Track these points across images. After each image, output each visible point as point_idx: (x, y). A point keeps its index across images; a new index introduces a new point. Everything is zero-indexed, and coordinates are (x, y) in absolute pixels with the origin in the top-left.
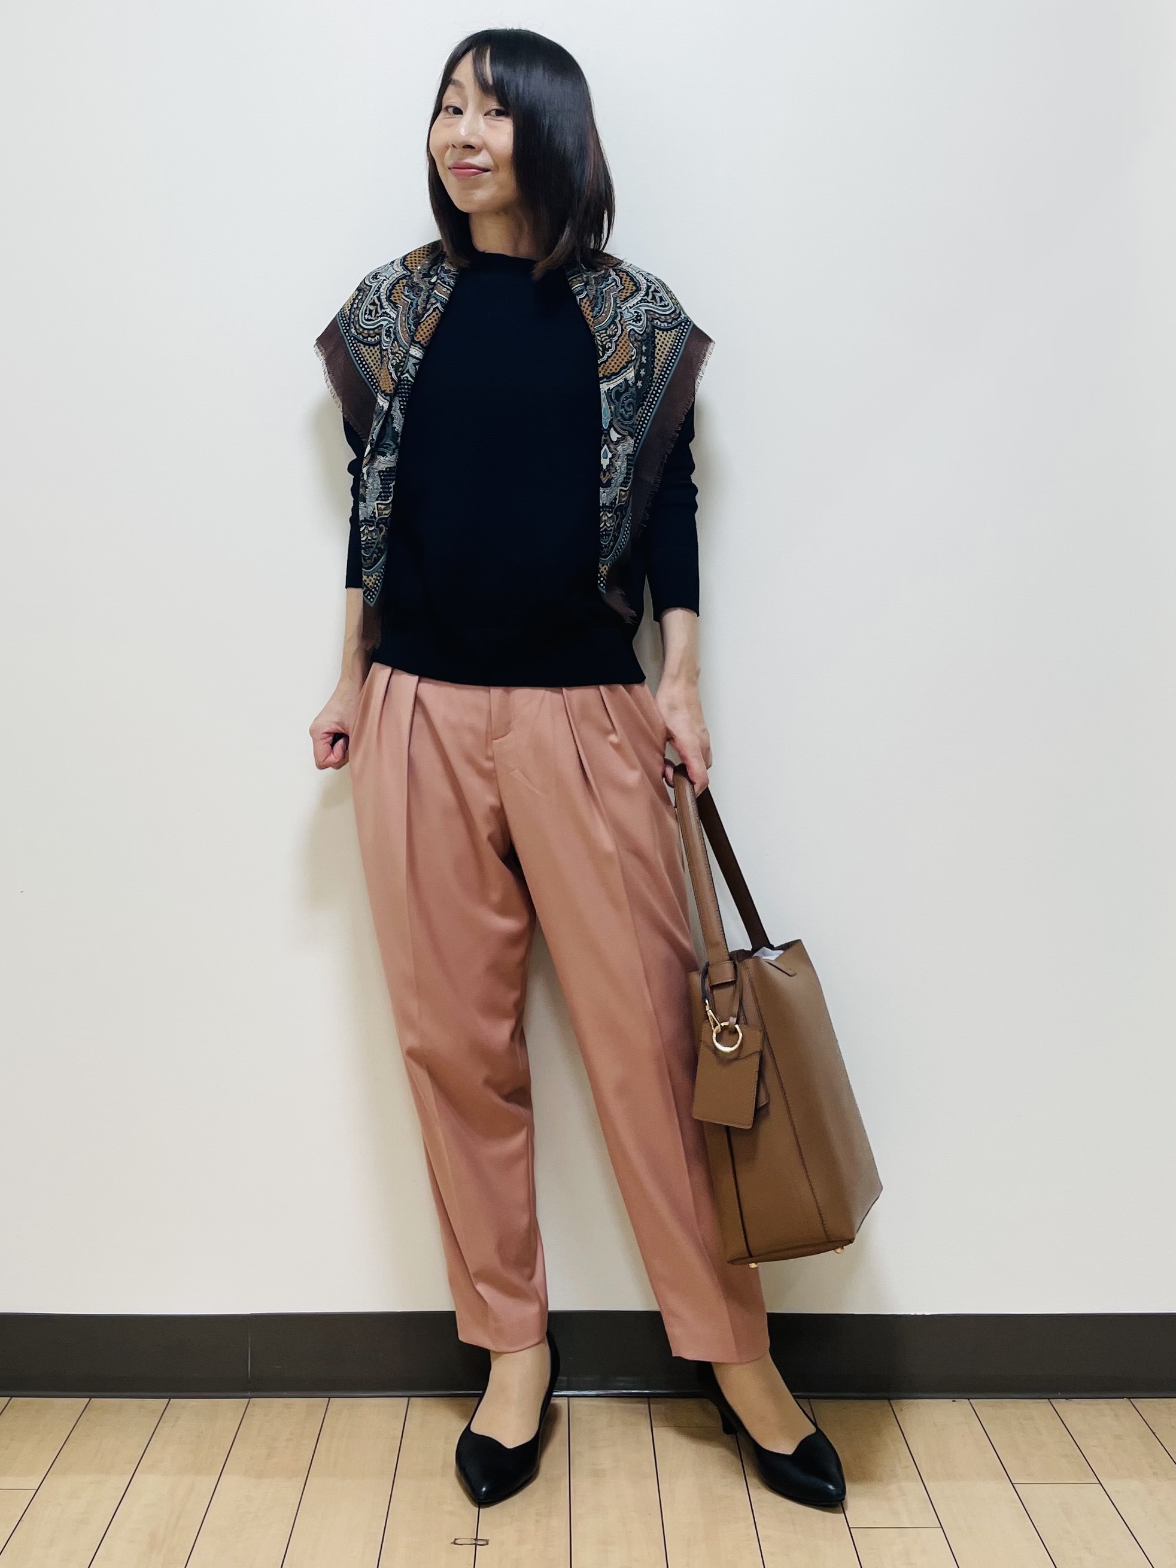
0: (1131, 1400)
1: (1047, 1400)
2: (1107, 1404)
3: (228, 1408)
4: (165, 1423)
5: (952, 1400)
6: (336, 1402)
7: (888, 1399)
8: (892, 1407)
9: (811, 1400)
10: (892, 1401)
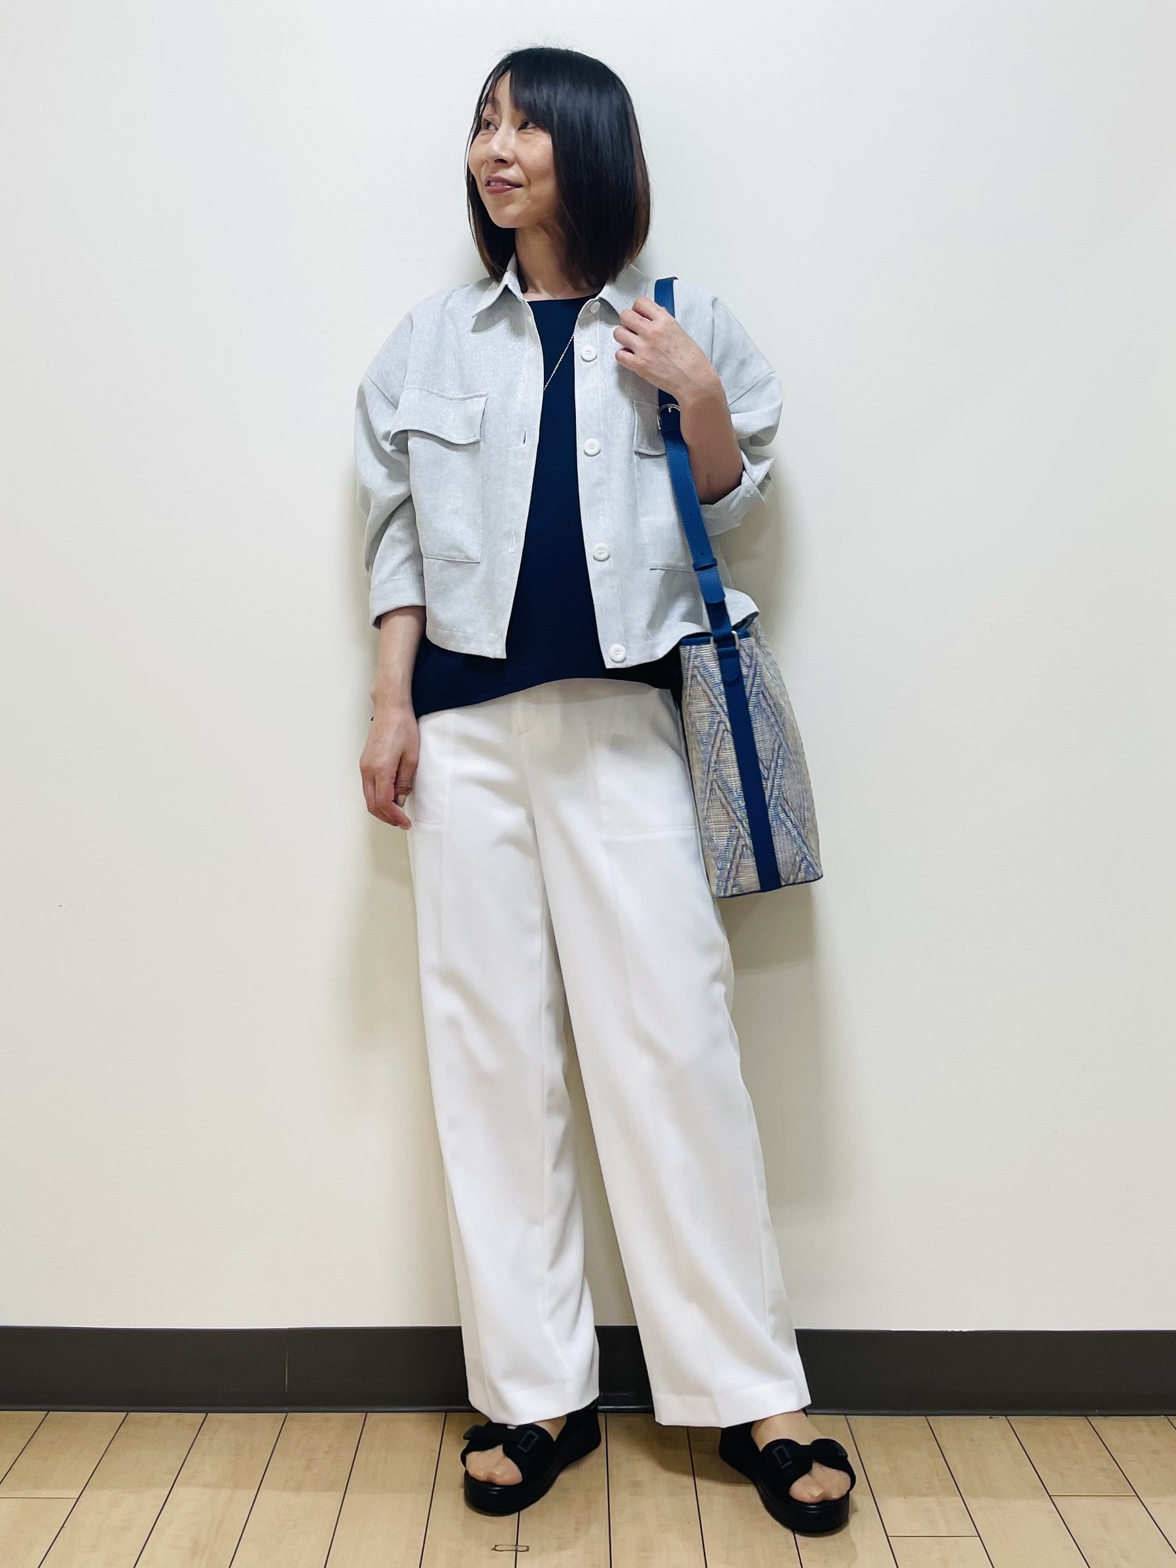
0: (1169, 1417)
1: (1084, 1417)
2: (1144, 1421)
3: (265, 1423)
4: (203, 1436)
5: (988, 1417)
6: (373, 1417)
7: (926, 1416)
8: (929, 1423)
9: (848, 1417)
10: (929, 1418)
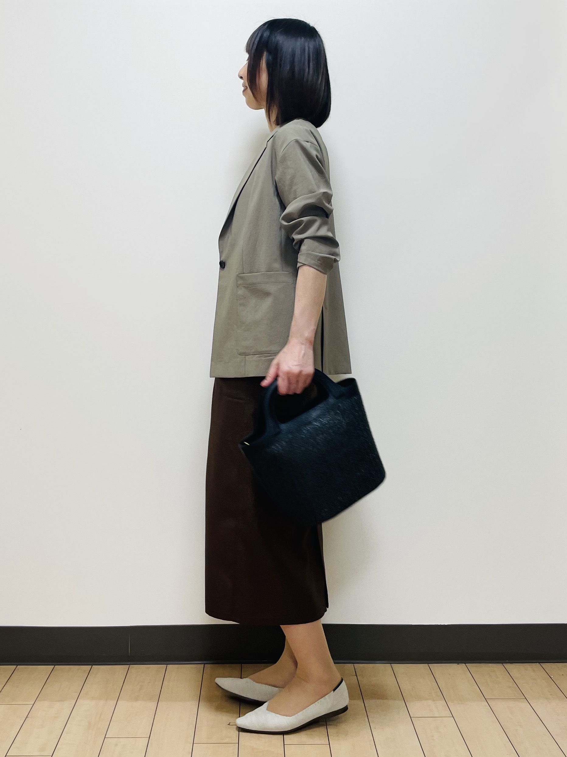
0: (541, 664)
1: (502, 664)
2: (529, 665)
3: (119, 670)
4: (91, 675)
5: (457, 664)
6: (170, 667)
7: (428, 663)
8: (429, 667)
9: (392, 664)
10: (429, 664)
